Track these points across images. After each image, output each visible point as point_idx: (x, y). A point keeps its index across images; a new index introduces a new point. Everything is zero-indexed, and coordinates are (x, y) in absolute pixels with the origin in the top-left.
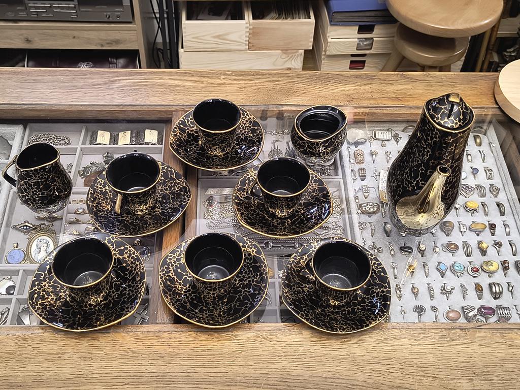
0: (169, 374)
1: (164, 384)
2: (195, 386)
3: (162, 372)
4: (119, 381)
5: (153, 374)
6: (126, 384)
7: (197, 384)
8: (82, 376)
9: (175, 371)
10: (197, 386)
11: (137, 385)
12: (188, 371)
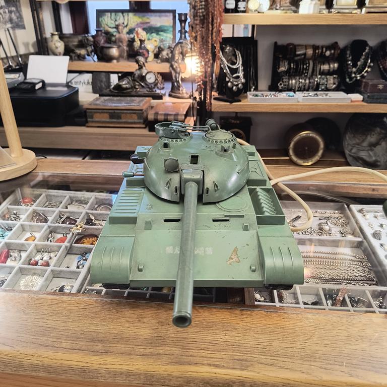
0: (245, 345)
1: (240, 353)
2: (273, 358)
3: (237, 342)
4: (194, 345)
5: (228, 343)
6: (201, 349)
7: (274, 356)
8: (160, 338)
9: (251, 343)
10: (275, 358)
11: (212, 351)
12: (263, 344)
